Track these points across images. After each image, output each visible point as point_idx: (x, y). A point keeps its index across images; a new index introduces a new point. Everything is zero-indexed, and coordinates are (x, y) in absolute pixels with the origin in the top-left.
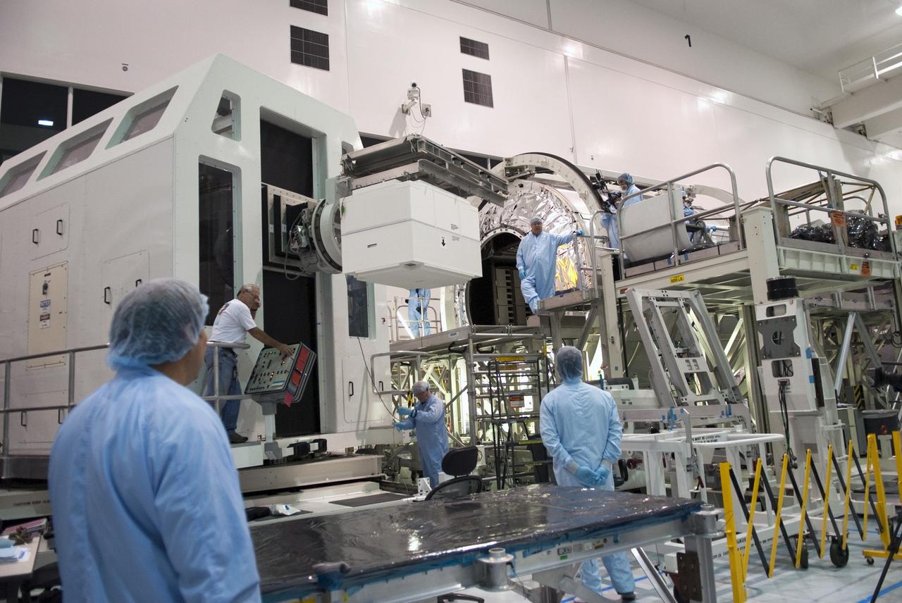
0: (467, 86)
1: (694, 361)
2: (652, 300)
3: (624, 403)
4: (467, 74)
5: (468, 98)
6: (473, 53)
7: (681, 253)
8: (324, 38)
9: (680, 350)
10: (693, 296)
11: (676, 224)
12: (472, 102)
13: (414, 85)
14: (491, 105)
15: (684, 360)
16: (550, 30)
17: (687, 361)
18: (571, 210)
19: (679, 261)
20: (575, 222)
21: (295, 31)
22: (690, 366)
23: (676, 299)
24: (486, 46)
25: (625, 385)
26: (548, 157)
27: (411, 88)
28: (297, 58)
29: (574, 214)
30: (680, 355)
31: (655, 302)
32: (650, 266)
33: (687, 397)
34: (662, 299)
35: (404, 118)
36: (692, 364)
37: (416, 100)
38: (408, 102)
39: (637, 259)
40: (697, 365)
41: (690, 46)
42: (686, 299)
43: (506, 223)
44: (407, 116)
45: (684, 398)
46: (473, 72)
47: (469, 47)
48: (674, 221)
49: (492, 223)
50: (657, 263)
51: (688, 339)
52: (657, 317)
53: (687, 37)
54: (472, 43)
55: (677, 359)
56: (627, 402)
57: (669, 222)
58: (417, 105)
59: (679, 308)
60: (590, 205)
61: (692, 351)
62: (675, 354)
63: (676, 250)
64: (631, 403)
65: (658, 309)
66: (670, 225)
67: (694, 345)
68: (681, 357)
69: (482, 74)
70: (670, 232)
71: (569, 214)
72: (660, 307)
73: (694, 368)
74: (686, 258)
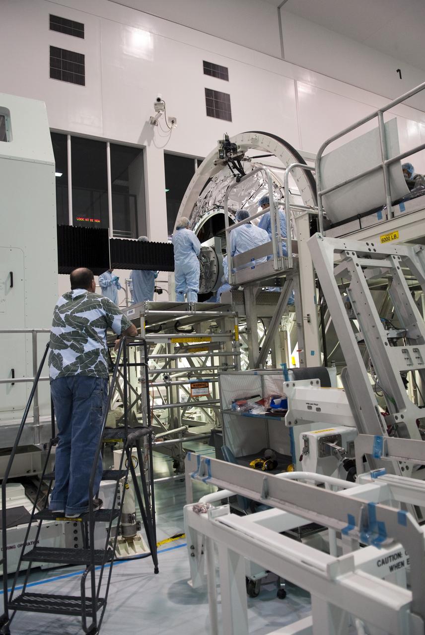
0: (209, 103)
1: (416, 351)
2: (351, 255)
3: (310, 408)
4: (209, 93)
5: (210, 113)
6: (214, 75)
7: (394, 204)
8: (80, 58)
9: (393, 334)
10: (413, 253)
11: (389, 165)
12: (213, 116)
13: (159, 100)
14: (230, 119)
15: (399, 349)
16: (283, 58)
17: (405, 351)
18: (279, 186)
19: (393, 213)
20: (283, 197)
21: (54, 51)
22: (409, 359)
23: (388, 256)
24: (227, 69)
25: (314, 380)
26: (258, 134)
27: (156, 101)
28: (55, 74)
29: (282, 189)
30: (393, 342)
31: (355, 258)
32: (355, 225)
33: (404, 412)
34: (367, 256)
35: (153, 128)
36: (413, 355)
37: (161, 112)
38: (154, 114)
39: (341, 219)
40: (419, 358)
41: (401, 78)
42: (403, 257)
43: (218, 204)
44: (155, 127)
45: (399, 415)
46: (215, 91)
47: (211, 69)
48: (386, 161)
49: (207, 206)
50: (364, 219)
51: (406, 316)
52: (359, 281)
53: (399, 71)
54: (214, 66)
55: (389, 349)
56: (314, 407)
57: (380, 163)
58: (163, 116)
59: (393, 269)
60: (298, 178)
61: (412, 335)
62: (385, 339)
63: (388, 202)
64: (318, 409)
65: (359, 269)
66: (381, 168)
67: (415, 326)
68: (395, 344)
69: (222, 93)
70: (380, 178)
71: (278, 189)
72: (364, 268)
73: (415, 361)
74: (403, 209)
